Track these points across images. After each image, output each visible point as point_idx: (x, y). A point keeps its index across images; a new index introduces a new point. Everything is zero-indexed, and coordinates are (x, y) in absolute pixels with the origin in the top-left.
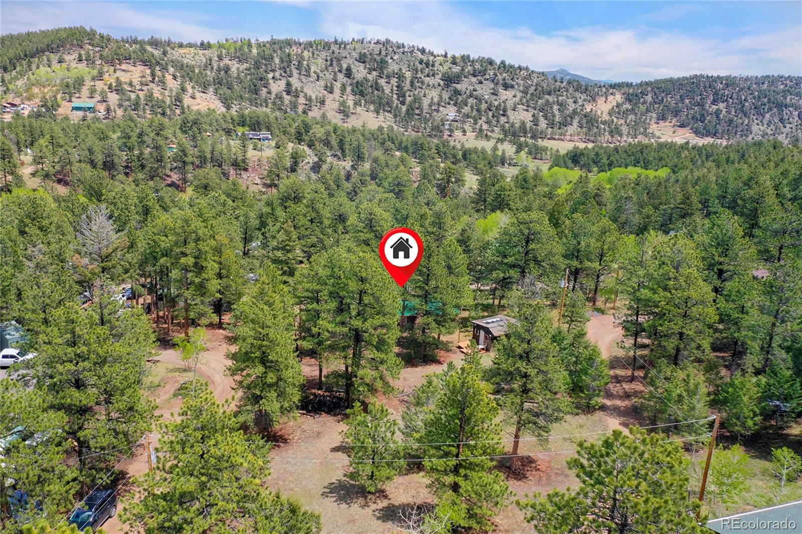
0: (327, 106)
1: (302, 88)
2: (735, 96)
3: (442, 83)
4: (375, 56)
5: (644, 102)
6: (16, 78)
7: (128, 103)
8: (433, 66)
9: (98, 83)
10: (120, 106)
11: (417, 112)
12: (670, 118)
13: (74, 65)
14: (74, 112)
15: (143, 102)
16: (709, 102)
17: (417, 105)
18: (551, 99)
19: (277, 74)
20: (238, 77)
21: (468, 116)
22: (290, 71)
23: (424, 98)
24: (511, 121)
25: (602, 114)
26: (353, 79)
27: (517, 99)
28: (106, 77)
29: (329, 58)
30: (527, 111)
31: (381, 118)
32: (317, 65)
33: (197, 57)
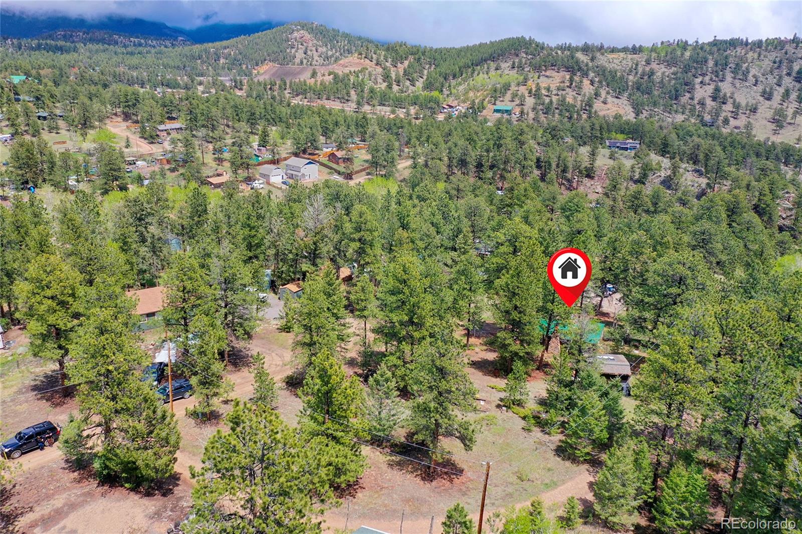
6: (460, 84)
7: (541, 107)
9: (521, 88)
10: (534, 109)
14: (494, 114)
15: (554, 106)
19: (707, 79)
20: (661, 82)
28: (530, 83)
29: (778, 60)
32: (760, 67)
33: (624, 62)
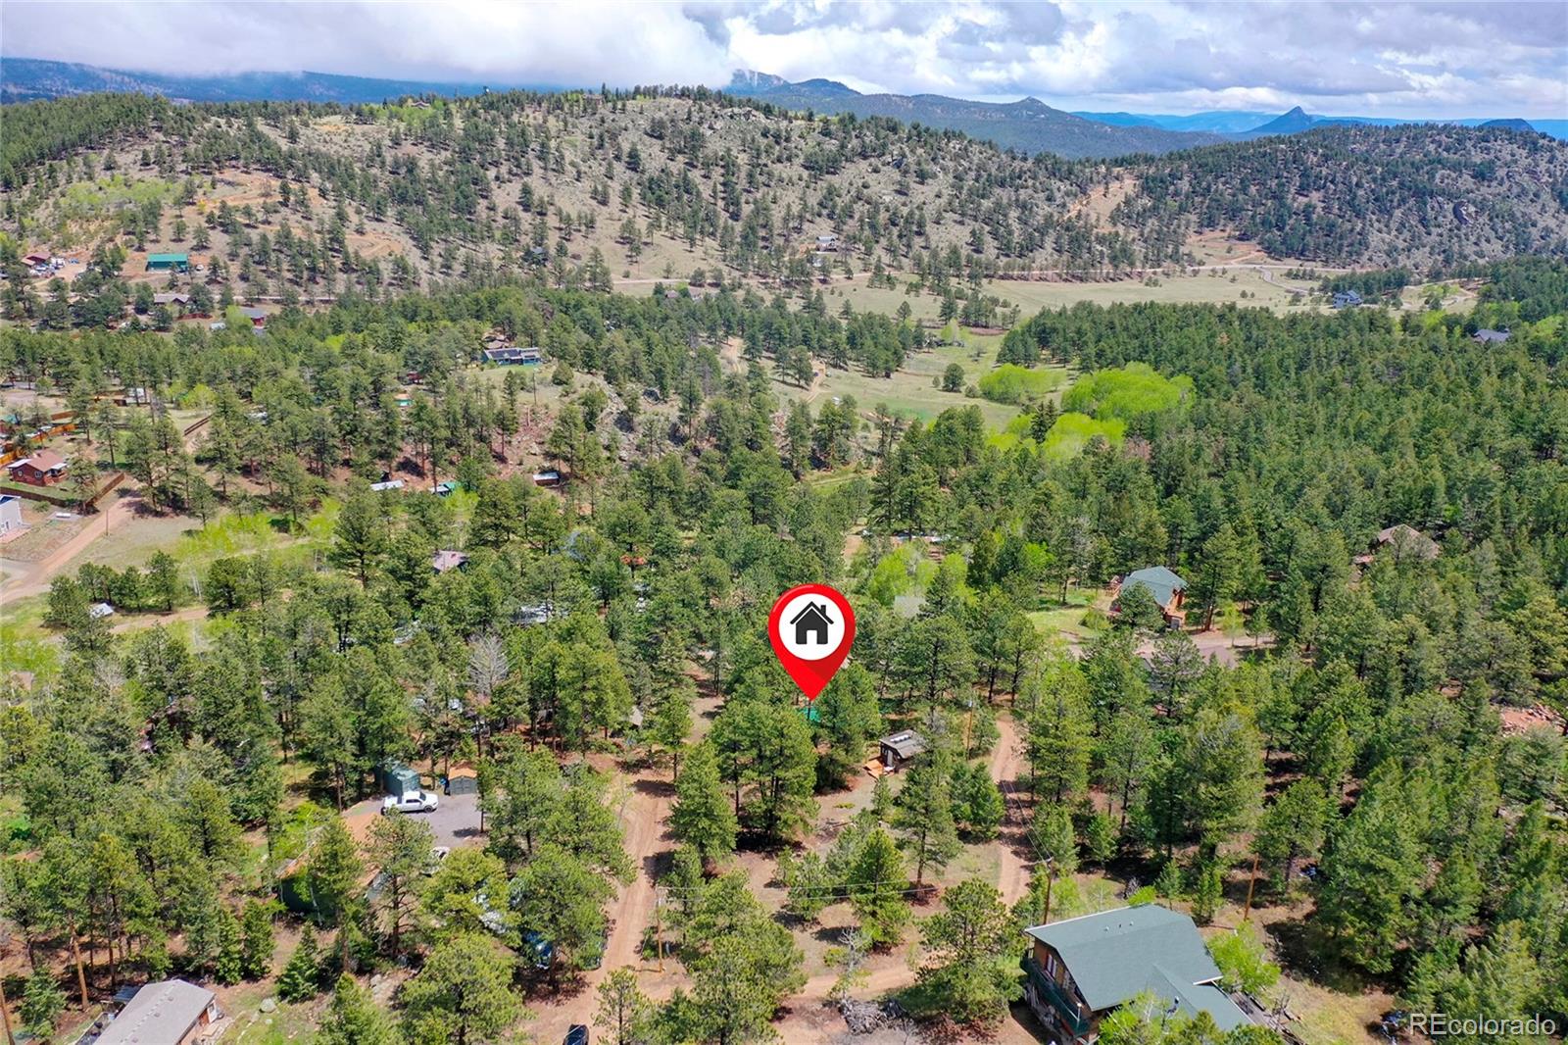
0: (598, 231)
1: (551, 196)
2: (1339, 179)
3: (805, 174)
4: (681, 124)
5: (1176, 194)
6: (33, 204)
7: (246, 250)
8: (787, 140)
9: (188, 210)
10: (233, 256)
11: (762, 233)
12: (1222, 222)
13: (135, 173)
14: (152, 271)
15: (273, 247)
16: (1293, 191)
17: (761, 221)
18: (1004, 195)
19: (504, 169)
20: (433, 180)
21: (854, 239)
22: (528, 164)
23: (773, 206)
24: (933, 246)
25: (1098, 220)
26: (643, 172)
27: (944, 200)
28: (199, 197)
29: (595, 132)
30: (962, 223)
31: (699, 251)
32: (574, 146)
33: (353, 141)
